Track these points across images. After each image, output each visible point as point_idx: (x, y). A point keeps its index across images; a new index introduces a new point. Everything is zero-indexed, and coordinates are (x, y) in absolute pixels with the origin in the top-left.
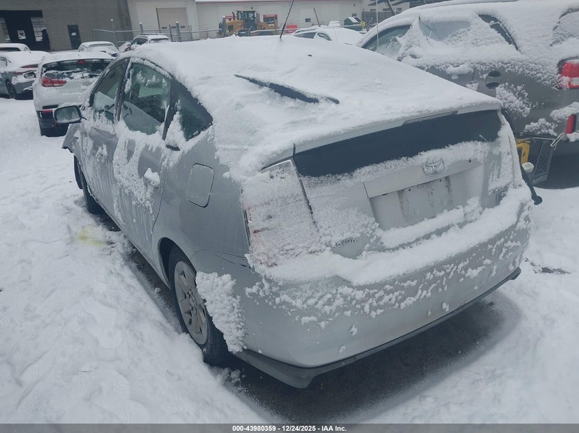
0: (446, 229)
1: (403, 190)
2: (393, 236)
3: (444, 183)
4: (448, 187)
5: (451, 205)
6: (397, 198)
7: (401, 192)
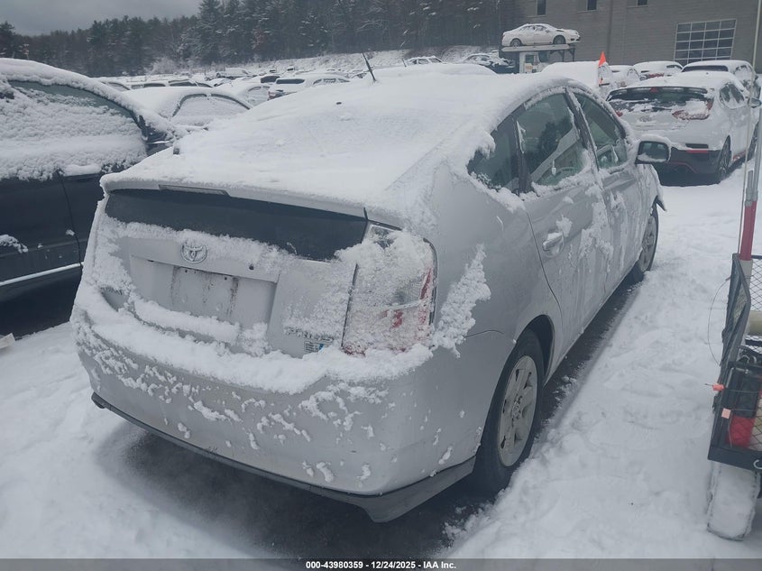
0: (207, 340)
1: (179, 268)
2: (150, 310)
3: (229, 283)
4: (234, 291)
5: (226, 316)
6: (171, 272)
7: (177, 268)
